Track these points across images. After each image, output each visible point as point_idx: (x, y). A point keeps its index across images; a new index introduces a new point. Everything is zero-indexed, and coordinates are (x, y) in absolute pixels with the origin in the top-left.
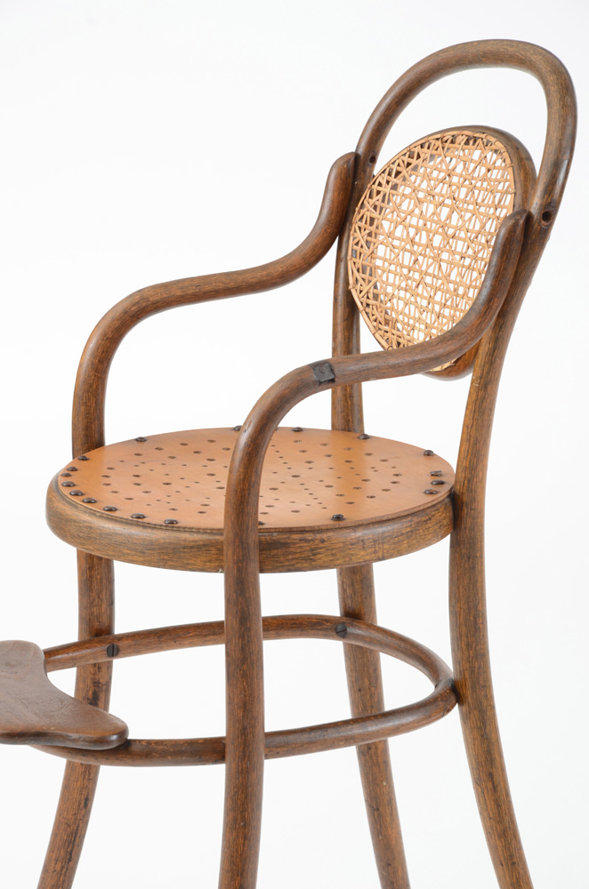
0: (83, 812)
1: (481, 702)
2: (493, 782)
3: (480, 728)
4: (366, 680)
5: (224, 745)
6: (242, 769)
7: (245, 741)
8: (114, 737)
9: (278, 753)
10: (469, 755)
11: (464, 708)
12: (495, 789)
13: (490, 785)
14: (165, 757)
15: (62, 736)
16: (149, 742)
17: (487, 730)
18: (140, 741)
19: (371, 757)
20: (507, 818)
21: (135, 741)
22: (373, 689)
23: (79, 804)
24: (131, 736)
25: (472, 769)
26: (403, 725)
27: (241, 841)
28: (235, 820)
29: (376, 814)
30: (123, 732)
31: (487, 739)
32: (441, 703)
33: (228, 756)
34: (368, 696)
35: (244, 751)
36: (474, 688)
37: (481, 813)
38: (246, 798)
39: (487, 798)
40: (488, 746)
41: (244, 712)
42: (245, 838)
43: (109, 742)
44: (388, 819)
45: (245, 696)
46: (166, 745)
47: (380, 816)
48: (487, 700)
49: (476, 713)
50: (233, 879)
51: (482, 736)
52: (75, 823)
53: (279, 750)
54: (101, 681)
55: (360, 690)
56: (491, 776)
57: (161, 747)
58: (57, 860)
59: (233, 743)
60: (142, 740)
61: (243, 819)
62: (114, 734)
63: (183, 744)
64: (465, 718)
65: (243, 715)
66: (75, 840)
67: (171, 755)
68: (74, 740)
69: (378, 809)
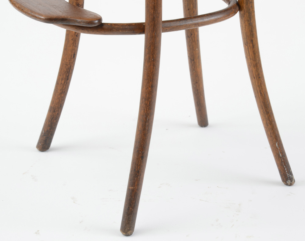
0: (73, 60)
1: (249, 9)
2: (253, 44)
3: (248, 21)
4: (191, 5)
5: (144, 26)
6: (153, 36)
7: (154, 23)
8: (97, 21)
9: (167, 30)
10: (242, 33)
11: (242, 12)
12: (253, 46)
13: (251, 45)
14: (118, 31)
15: (74, 20)
16: (111, 24)
17: (252, 22)
18: (107, 24)
19: (192, 39)
20: (257, 59)
21: (105, 24)
22: (194, 9)
23: (71, 57)
24: (103, 22)
25: (244, 39)
26: (218, 18)
27: (152, 67)
28: (149, 58)
29: (193, 62)
30: (100, 20)
31: (251, 25)
32: (233, 9)
33: (146, 31)
34: (192, 12)
35: (153, 28)
36: (247, 3)
37: (246, 57)
38: (154, 48)
39: (250, 51)
40: (252, 29)
41: (154, 10)
42: (154, 65)
43: (94, 23)
44: (198, 64)
45: (155, 3)
46: (119, 26)
47: (194, 63)
48: (252, 8)
49: (247, 14)
50: (148, 83)
51: (249, 24)
52: (69, 64)
53: (167, 28)
54: (80, 4)
55: (189, 9)
56: (252, 41)
57: (117, 26)
58: (62, 79)
59: (149, 25)
60: (108, 23)
61: (153, 57)
62: (97, 20)
63: (126, 25)
64: (242, 17)
65: (154, 12)
66: (70, 71)
67: (121, 30)
68: (79, 22)
69: (194, 60)
